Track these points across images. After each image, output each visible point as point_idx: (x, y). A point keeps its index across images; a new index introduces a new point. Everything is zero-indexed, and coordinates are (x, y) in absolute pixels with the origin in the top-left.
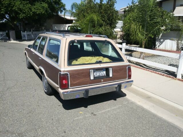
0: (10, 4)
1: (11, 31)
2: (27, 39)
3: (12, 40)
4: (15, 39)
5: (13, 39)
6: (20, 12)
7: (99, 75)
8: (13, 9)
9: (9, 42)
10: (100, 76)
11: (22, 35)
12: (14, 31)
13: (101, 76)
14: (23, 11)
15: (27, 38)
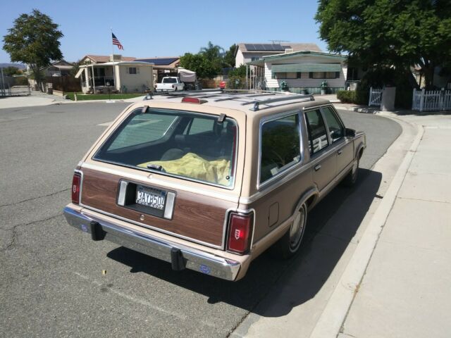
0: (382, 24)
1: (386, 88)
2: (421, 109)
3: (384, 109)
4: (393, 108)
5: (386, 107)
6: (404, 42)
7: (150, 203)
8: (387, 35)
9: (377, 114)
10: (151, 206)
11: (414, 99)
12: (394, 88)
13: (155, 207)
14: (412, 36)
15: (424, 107)
